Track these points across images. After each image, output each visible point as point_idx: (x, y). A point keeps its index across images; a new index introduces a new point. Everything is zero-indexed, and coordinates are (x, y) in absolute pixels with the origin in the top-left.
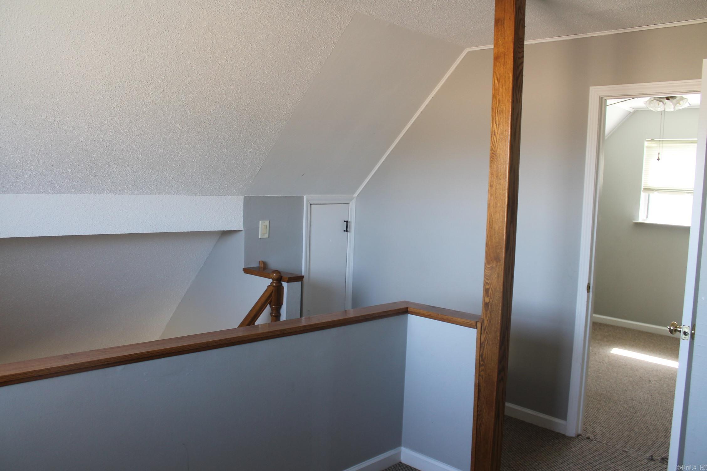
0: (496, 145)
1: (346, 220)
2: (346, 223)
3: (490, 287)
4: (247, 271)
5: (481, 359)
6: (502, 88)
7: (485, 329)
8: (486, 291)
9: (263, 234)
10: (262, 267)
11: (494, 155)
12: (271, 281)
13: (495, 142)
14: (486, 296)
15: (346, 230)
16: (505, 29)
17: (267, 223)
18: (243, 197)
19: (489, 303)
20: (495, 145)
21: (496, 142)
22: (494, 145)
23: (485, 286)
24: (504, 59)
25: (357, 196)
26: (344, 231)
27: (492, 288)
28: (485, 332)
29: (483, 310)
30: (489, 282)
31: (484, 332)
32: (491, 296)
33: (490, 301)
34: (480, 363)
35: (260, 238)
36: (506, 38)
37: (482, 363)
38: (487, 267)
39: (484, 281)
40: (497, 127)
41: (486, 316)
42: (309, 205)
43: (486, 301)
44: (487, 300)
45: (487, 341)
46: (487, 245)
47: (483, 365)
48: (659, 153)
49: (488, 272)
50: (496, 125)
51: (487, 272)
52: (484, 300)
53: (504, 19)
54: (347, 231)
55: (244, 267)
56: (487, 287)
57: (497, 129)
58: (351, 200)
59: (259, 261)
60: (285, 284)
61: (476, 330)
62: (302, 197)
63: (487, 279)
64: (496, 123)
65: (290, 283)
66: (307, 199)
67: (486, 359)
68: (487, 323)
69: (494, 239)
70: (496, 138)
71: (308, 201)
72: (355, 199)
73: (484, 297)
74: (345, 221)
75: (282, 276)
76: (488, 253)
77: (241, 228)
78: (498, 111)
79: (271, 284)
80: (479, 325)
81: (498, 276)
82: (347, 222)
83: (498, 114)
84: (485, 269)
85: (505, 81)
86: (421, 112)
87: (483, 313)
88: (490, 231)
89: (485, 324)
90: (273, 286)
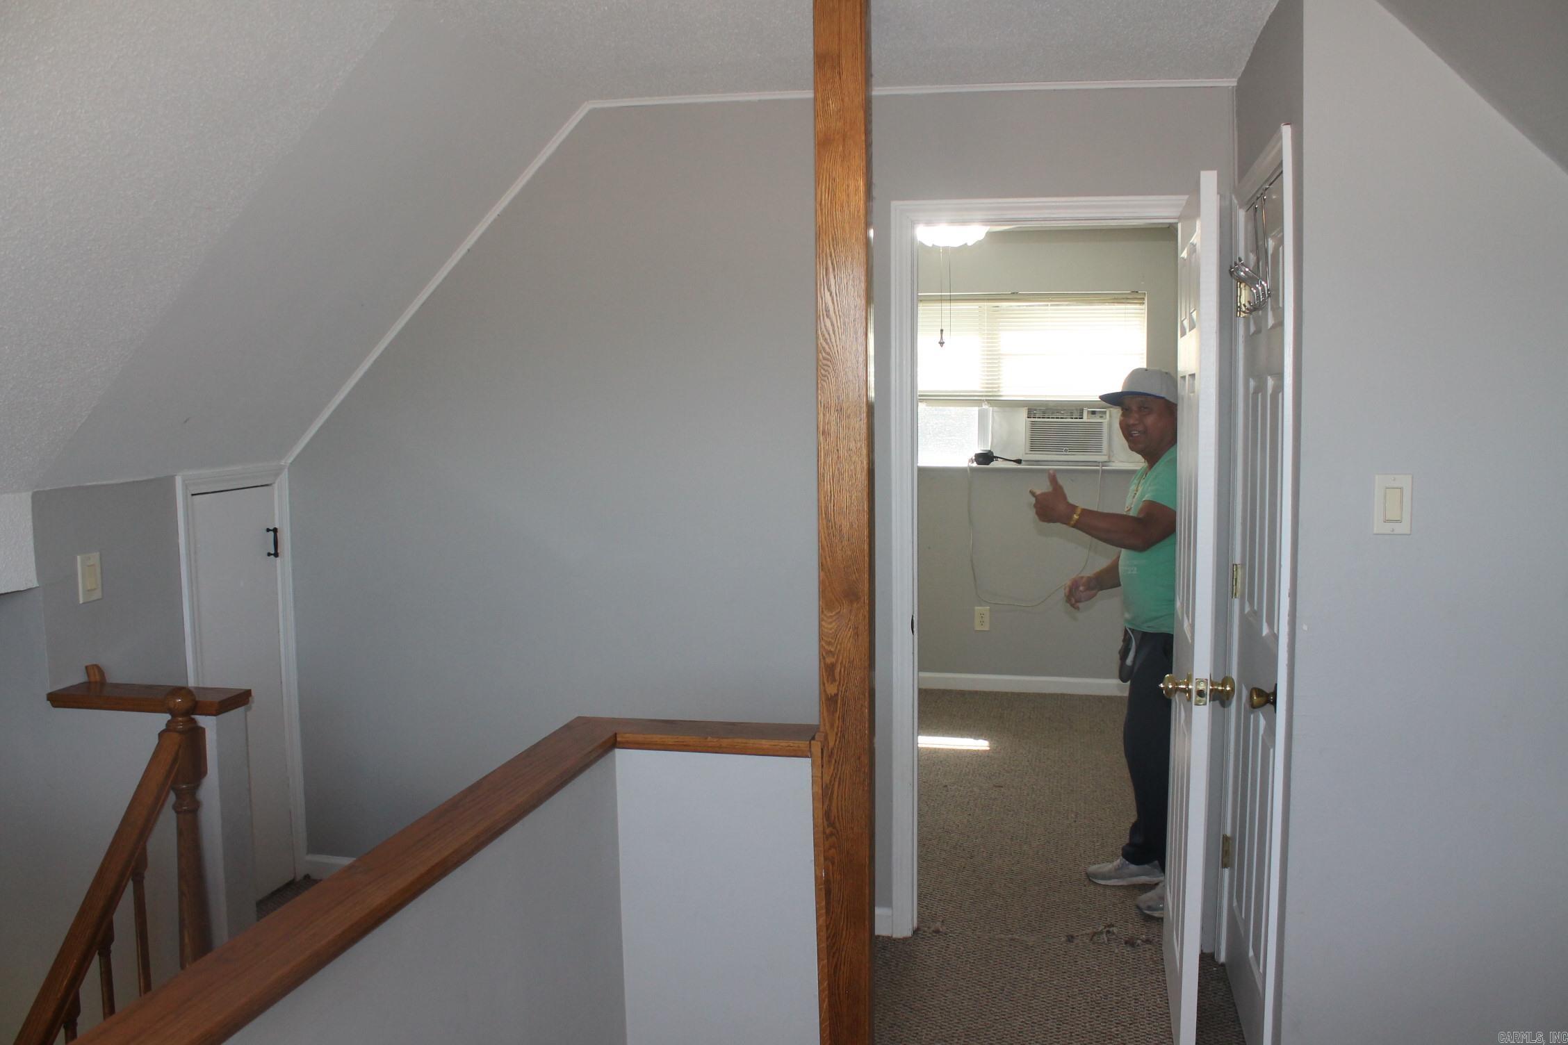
0: (833, 340)
1: (271, 528)
2: (272, 533)
3: (837, 661)
4: (59, 699)
5: (826, 823)
6: (842, 211)
7: (830, 756)
8: (828, 671)
9: (88, 591)
10: (96, 682)
11: (829, 363)
12: (168, 717)
13: (829, 334)
14: (828, 681)
15: (273, 552)
16: (844, 77)
17: (95, 558)
18: (30, 493)
19: (836, 695)
20: (830, 339)
21: (831, 332)
22: (829, 341)
23: (822, 658)
24: (844, 146)
25: (291, 463)
26: (269, 554)
27: (842, 663)
28: (834, 761)
29: (821, 713)
30: (832, 650)
31: (830, 762)
32: (840, 678)
33: (838, 690)
34: (824, 833)
35: (81, 602)
36: (846, 99)
37: (828, 831)
38: (825, 615)
39: (821, 647)
40: (833, 299)
41: (832, 726)
42: (189, 496)
43: (828, 692)
44: (832, 690)
45: (837, 780)
46: (822, 566)
47: (832, 834)
48: (942, 331)
49: (830, 626)
50: (831, 294)
51: (827, 628)
52: (823, 691)
53: (839, 56)
54: (276, 555)
55: (50, 691)
56: (830, 660)
57: (833, 303)
58: (277, 475)
59: (87, 667)
60: (204, 721)
61: (809, 760)
62: (171, 480)
63: (829, 643)
64: (829, 290)
65: (220, 716)
66: (184, 481)
67: (838, 819)
68: (836, 740)
69: (839, 552)
70: (832, 325)
71: (186, 487)
72: (286, 470)
73: (822, 684)
74: (268, 530)
75: (197, 699)
76: (827, 584)
77: (35, 584)
78: (832, 264)
79: (167, 725)
80: (816, 747)
81: (857, 634)
82: (275, 530)
83: (834, 269)
84: (821, 620)
85: (848, 195)
87: (824, 720)
88: (829, 535)
89: (831, 744)
90: (180, 732)
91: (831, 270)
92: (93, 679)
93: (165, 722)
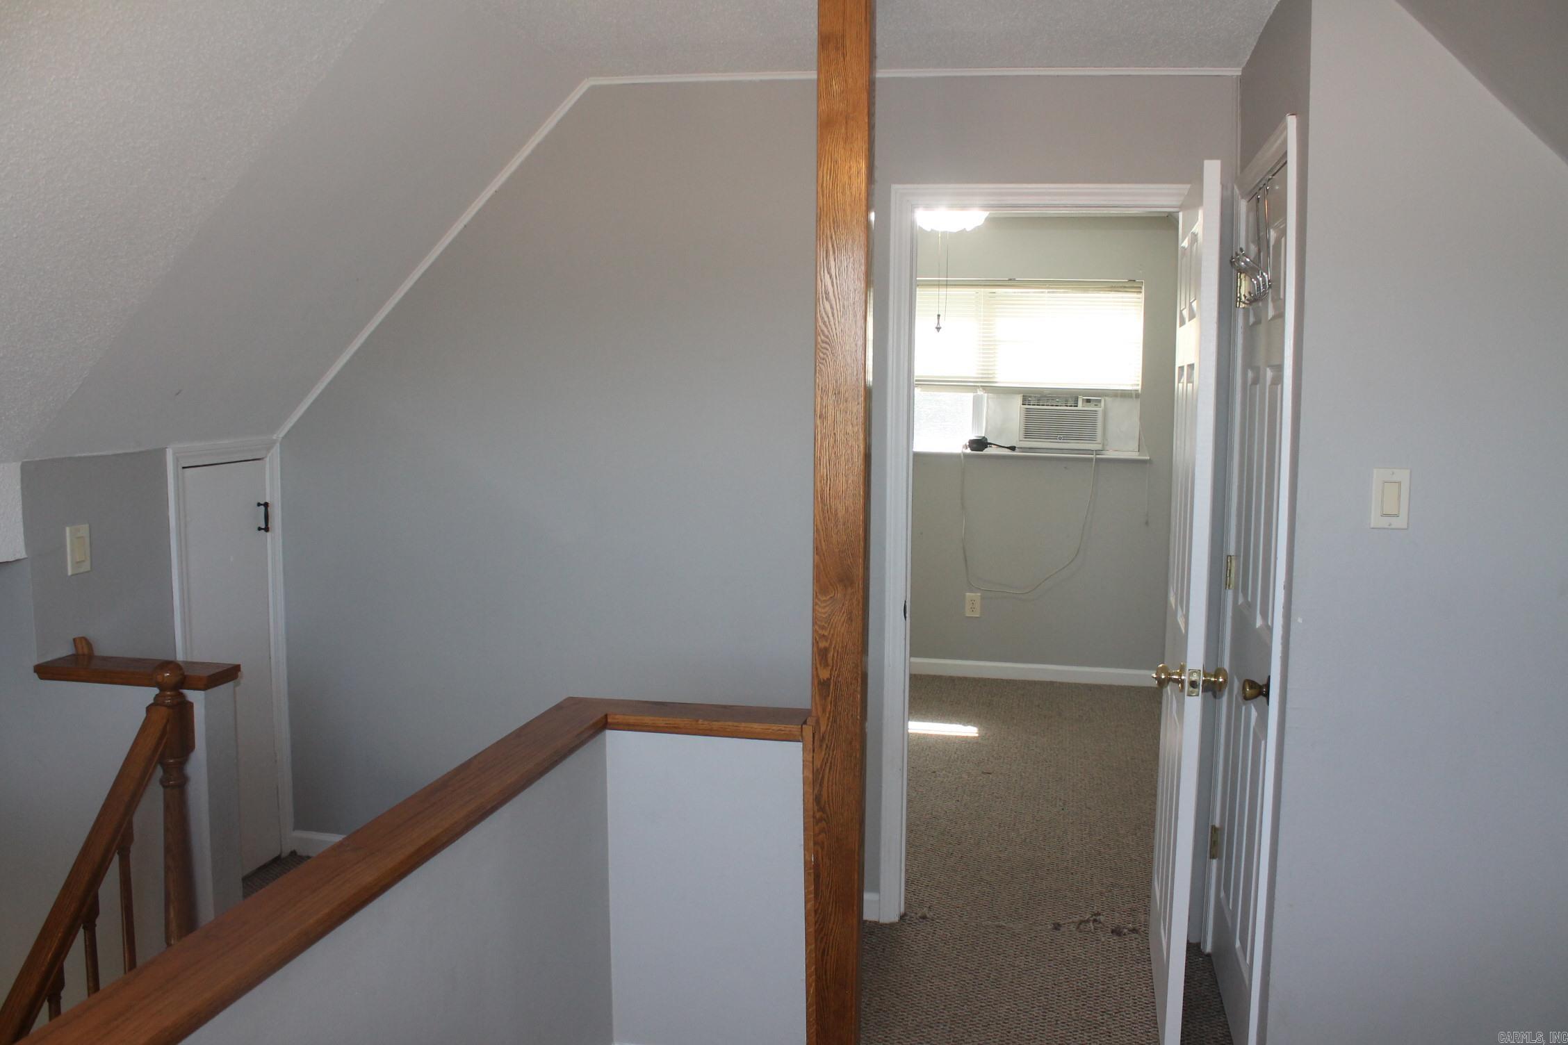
0: (832, 323)
1: (262, 503)
2: (262, 508)
3: (830, 644)
4: (46, 671)
5: (816, 808)
6: (843, 193)
7: (822, 739)
8: (821, 655)
9: (78, 562)
10: (84, 655)
11: (828, 347)
12: (156, 691)
13: (828, 317)
14: (820, 664)
15: (263, 527)
16: (848, 58)
17: (84, 530)
18: (20, 464)
19: (829, 679)
20: (829, 322)
21: (830, 315)
22: (828, 323)
23: (815, 643)
24: (846, 129)
25: (283, 438)
26: (260, 529)
27: (835, 647)
28: (825, 746)
29: (813, 697)
30: (826, 634)
31: (821, 746)
32: (833, 663)
33: (831, 675)
34: (814, 817)
35: (70, 573)
36: (850, 81)
37: (818, 815)
38: (819, 600)
39: (814, 631)
40: (832, 282)
41: (824, 711)
42: (180, 468)
43: (821, 677)
44: (824, 674)
45: (828, 764)
46: (817, 550)
47: (820, 820)
48: (939, 316)
49: (823, 611)
50: (831, 277)
51: (821, 613)
52: (816, 675)
53: (843, 36)
54: (267, 529)
55: (36, 663)
56: (823, 644)
57: (833, 286)
58: (269, 449)
59: (74, 640)
60: (193, 696)
61: (800, 745)
62: (163, 451)
63: (823, 628)
64: (829, 273)
65: (209, 691)
66: (174, 454)
67: (829, 804)
68: (827, 725)
69: (834, 536)
70: (832, 308)
71: (177, 460)
72: (278, 444)
73: (815, 668)
74: (259, 505)
75: (186, 674)
76: (822, 568)
77: (21, 553)
78: (833, 246)
79: (155, 699)
80: (808, 731)
81: (850, 619)
82: (266, 505)
83: (834, 252)
84: (815, 604)
85: (850, 178)
86: (465, 226)
87: (816, 704)
88: (824, 518)
89: (823, 729)
90: (168, 706)
91: (831, 253)
92: (80, 652)
93: (154, 696)
